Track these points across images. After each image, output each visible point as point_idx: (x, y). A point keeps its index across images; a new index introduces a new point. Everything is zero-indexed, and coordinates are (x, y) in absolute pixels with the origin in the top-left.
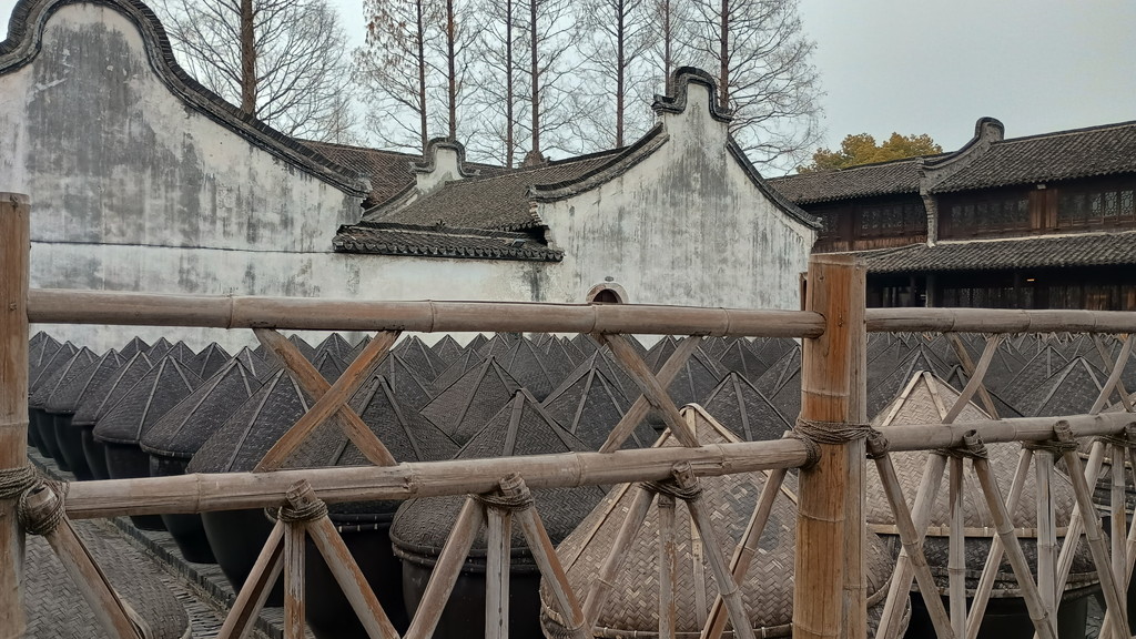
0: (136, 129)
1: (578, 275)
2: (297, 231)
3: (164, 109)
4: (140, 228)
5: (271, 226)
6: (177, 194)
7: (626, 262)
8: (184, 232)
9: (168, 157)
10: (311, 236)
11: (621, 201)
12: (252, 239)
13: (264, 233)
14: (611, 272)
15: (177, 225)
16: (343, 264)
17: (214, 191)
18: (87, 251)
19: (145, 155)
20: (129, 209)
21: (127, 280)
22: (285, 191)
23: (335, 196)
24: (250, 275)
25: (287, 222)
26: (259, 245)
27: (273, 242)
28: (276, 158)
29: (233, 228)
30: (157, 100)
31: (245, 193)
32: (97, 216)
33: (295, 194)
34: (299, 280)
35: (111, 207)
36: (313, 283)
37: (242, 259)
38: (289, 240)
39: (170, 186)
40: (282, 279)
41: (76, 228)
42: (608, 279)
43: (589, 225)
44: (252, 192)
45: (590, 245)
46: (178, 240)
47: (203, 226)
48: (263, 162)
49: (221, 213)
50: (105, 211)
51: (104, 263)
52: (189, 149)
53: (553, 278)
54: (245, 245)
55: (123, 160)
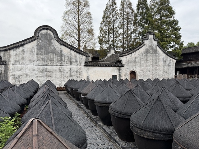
0: (53, 48)
1: (127, 69)
2: (78, 63)
3: (57, 45)
4: (53, 63)
5: (74, 62)
6: (59, 58)
7: (137, 66)
8: (60, 63)
9: (58, 52)
10: (80, 63)
11: (136, 56)
12: (71, 64)
13: (73, 63)
14: (134, 68)
15: (59, 62)
16: (86, 68)
17: (65, 57)
18: (45, 67)
19: (54, 52)
20: (52, 60)
21: (51, 71)
22: (76, 57)
23: (84, 57)
24: (71, 70)
25: (76, 61)
26: (72, 65)
27: (74, 65)
28: (75, 51)
29: (68, 62)
30: (56, 43)
31: (70, 57)
32: (47, 61)
33: (78, 57)
34: (78, 70)
35: (49, 60)
36: (81, 71)
37: (69, 67)
38: (77, 64)
39: (58, 56)
40: (76, 70)
41: (44, 63)
43: (129, 60)
44: (71, 57)
45: (130, 63)
46: (59, 64)
47: (63, 62)
48: (72, 52)
49: (66, 60)
50: (48, 60)
51: (48, 68)
52: (61, 51)
53: (123, 69)
54: (70, 65)
55: (51, 52)
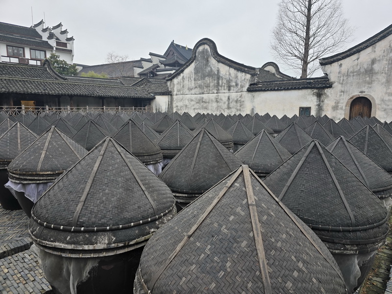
0: (209, 69)
1: (342, 92)
2: (239, 87)
3: (214, 63)
4: (210, 90)
5: (233, 86)
6: (216, 81)
8: (217, 90)
9: (214, 74)
10: (242, 88)
11: (373, 56)
12: (229, 90)
13: (232, 88)
14: (363, 89)
15: (216, 88)
16: (250, 94)
17: (222, 80)
18: (202, 95)
19: (211, 74)
20: (208, 86)
21: (208, 101)
22: (237, 77)
23: (248, 76)
24: (229, 99)
25: (237, 85)
26: (231, 91)
27: (234, 90)
28: (235, 69)
29: (226, 88)
30: (213, 61)
31: (228, 79)
32: (203, 88)
33: (239, 77)
34: (239, 99)
35: (205, 86)
36: (242, 100)
37: (227, 95)
38: (237, 89)
39: (215, 80)
40: (235, 99)
41: (200, 91)
42: (362, 92)
43: (351, 70)
44: (229, 79)
45: (351, 79)
46: (215, 92)
47: (220, 88)
48: (232, 71)
49: (223, 85)
50: (205, 87)
51: (204, 97)
52: (218, 71)
53: (328, 94)
54: (228, 92)
55: (208, 76)
